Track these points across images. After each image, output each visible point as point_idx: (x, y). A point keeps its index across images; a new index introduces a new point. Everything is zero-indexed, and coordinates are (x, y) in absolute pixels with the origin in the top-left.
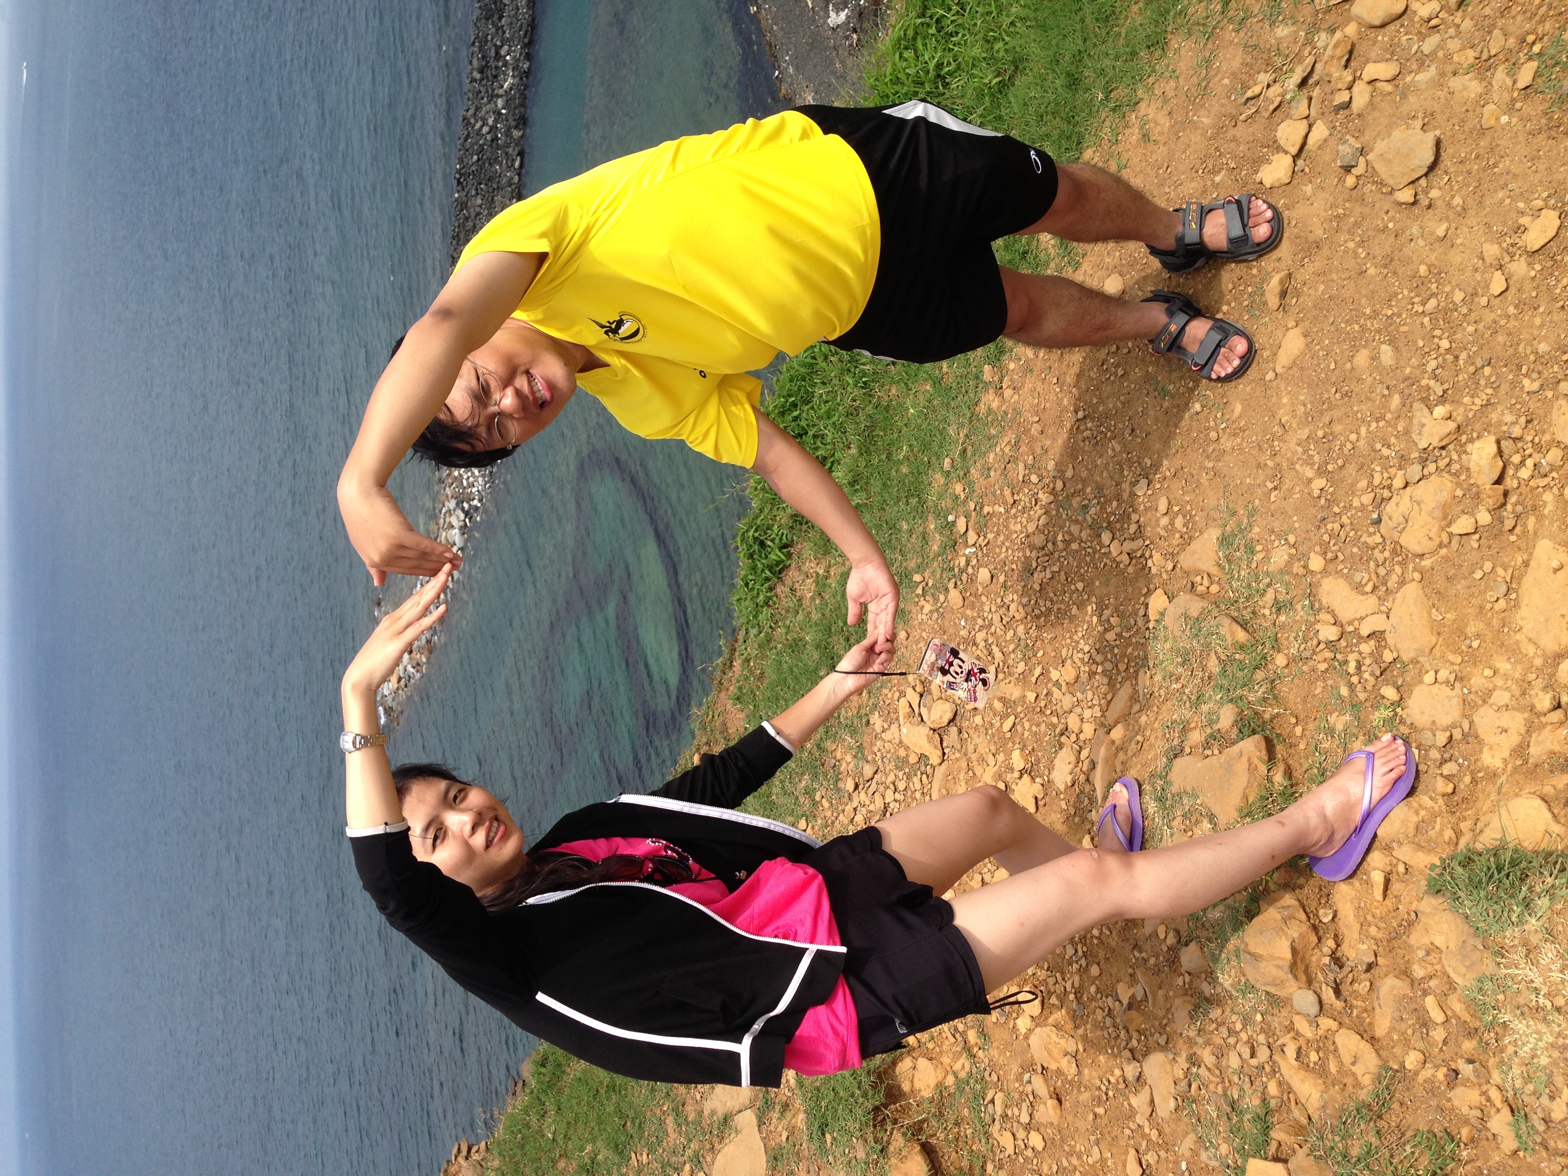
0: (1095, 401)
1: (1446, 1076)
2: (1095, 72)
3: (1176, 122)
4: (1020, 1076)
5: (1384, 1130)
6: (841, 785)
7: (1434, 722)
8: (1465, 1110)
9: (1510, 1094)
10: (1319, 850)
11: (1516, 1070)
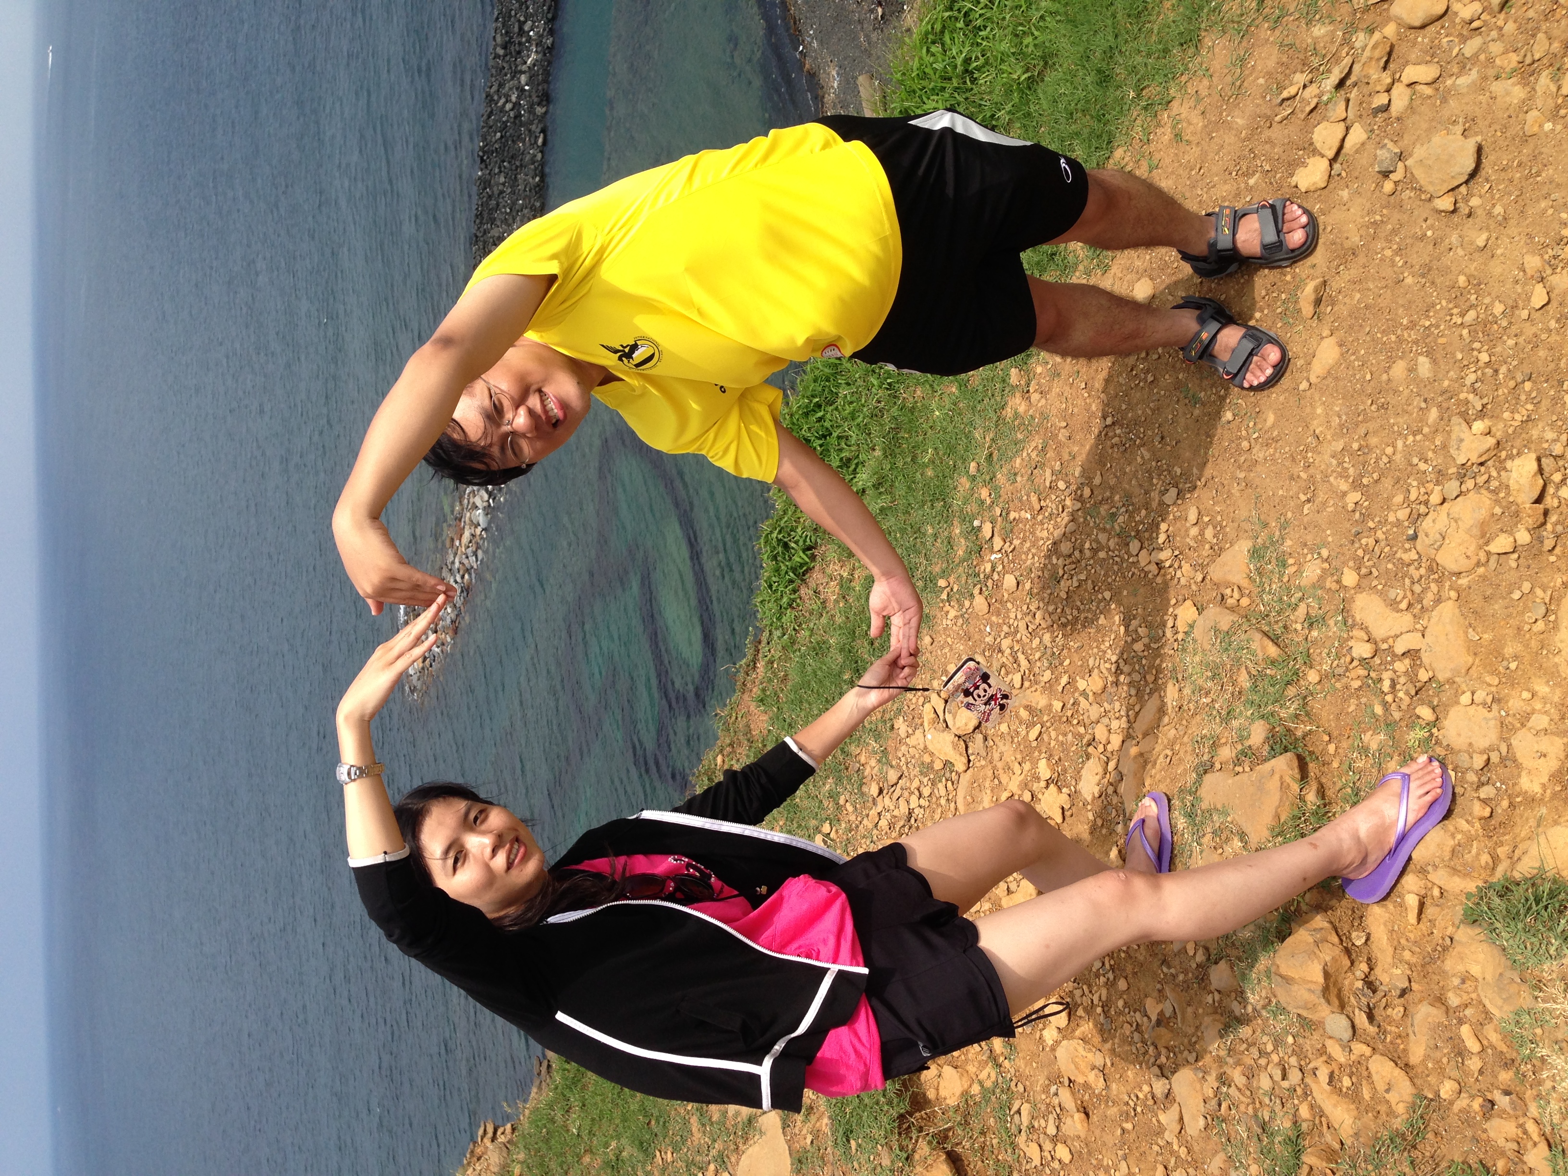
0: (1124, 407)
1: (1482, 1106)
2: (1126, 69)
3: (1210, 122)
4: (1046, 1090)
5: (1418, 1161)
6: (865, 789)
7: (1470, 744)
8: (1501, 1142)
9: (1548, 1129)
10: (1351, 872)
11: (1554, 1106)
